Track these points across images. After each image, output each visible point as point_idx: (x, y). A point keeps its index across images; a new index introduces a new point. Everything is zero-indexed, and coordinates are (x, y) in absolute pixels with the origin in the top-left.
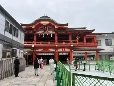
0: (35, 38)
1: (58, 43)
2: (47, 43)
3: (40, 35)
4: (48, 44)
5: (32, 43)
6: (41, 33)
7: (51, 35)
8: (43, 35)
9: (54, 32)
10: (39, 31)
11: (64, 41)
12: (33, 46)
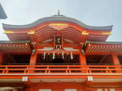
0: (33, 61)
1: (93, 71)
2: (64, 71)
3: (45, 54)
4: (67, 74)
5: (22, 72)
6: (47, 52)
7: (70, 55)
8: (52, 54)
9: (78, 50)
10: (42, 48)
11: (107, 66)
12: (25, 79)
